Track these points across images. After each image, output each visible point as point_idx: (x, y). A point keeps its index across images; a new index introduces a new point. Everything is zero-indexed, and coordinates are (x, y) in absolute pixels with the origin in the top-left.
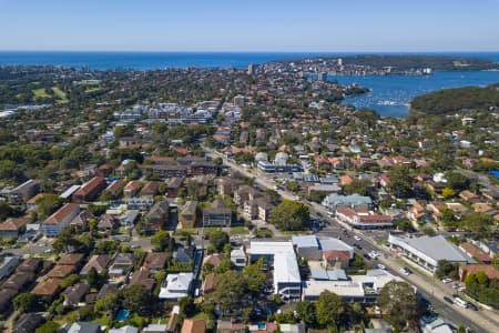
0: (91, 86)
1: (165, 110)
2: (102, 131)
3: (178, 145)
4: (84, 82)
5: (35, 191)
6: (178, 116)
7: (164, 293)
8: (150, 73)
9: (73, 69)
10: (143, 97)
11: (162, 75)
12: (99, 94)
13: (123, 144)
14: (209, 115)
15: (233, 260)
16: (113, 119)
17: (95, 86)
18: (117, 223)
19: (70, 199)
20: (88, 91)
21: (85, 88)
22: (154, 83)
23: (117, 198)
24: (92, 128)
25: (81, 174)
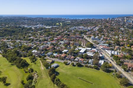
0: (68, 23)
1: (80, 28)
2: (65, 31)
3: (78, 34)
4: (67, 22)
5: (50, 38)
6: (82, 29)
7: (63, 52)
8: (82, 20)
9: (66, 19)
10: (78, 25)
11: (85, 20)
12: (69, 24)
13: (68, 33)
14: (90, 29)
15: (75, 50)
16: (69, 29)
17: (69, 23)
18: (61, 44)
19: (55, 40)
20: (67, 24)
21: (67, 23)
22: (82, 22)
23: (62, 40)
24: (64, 30)
25: (58, 37)
